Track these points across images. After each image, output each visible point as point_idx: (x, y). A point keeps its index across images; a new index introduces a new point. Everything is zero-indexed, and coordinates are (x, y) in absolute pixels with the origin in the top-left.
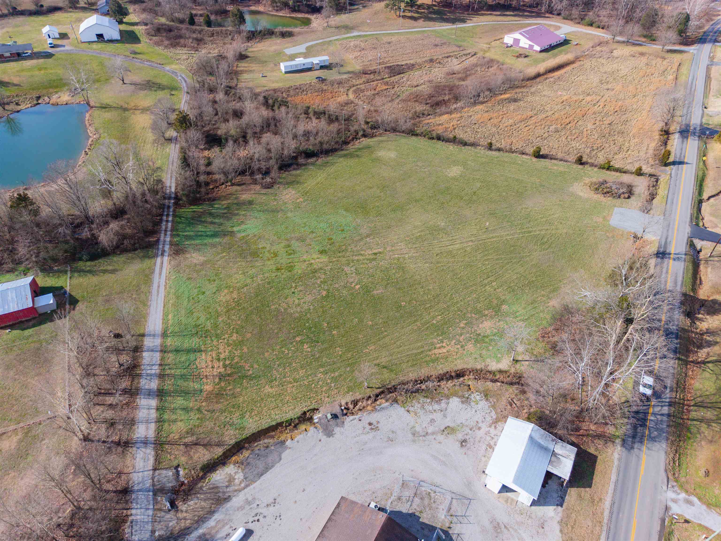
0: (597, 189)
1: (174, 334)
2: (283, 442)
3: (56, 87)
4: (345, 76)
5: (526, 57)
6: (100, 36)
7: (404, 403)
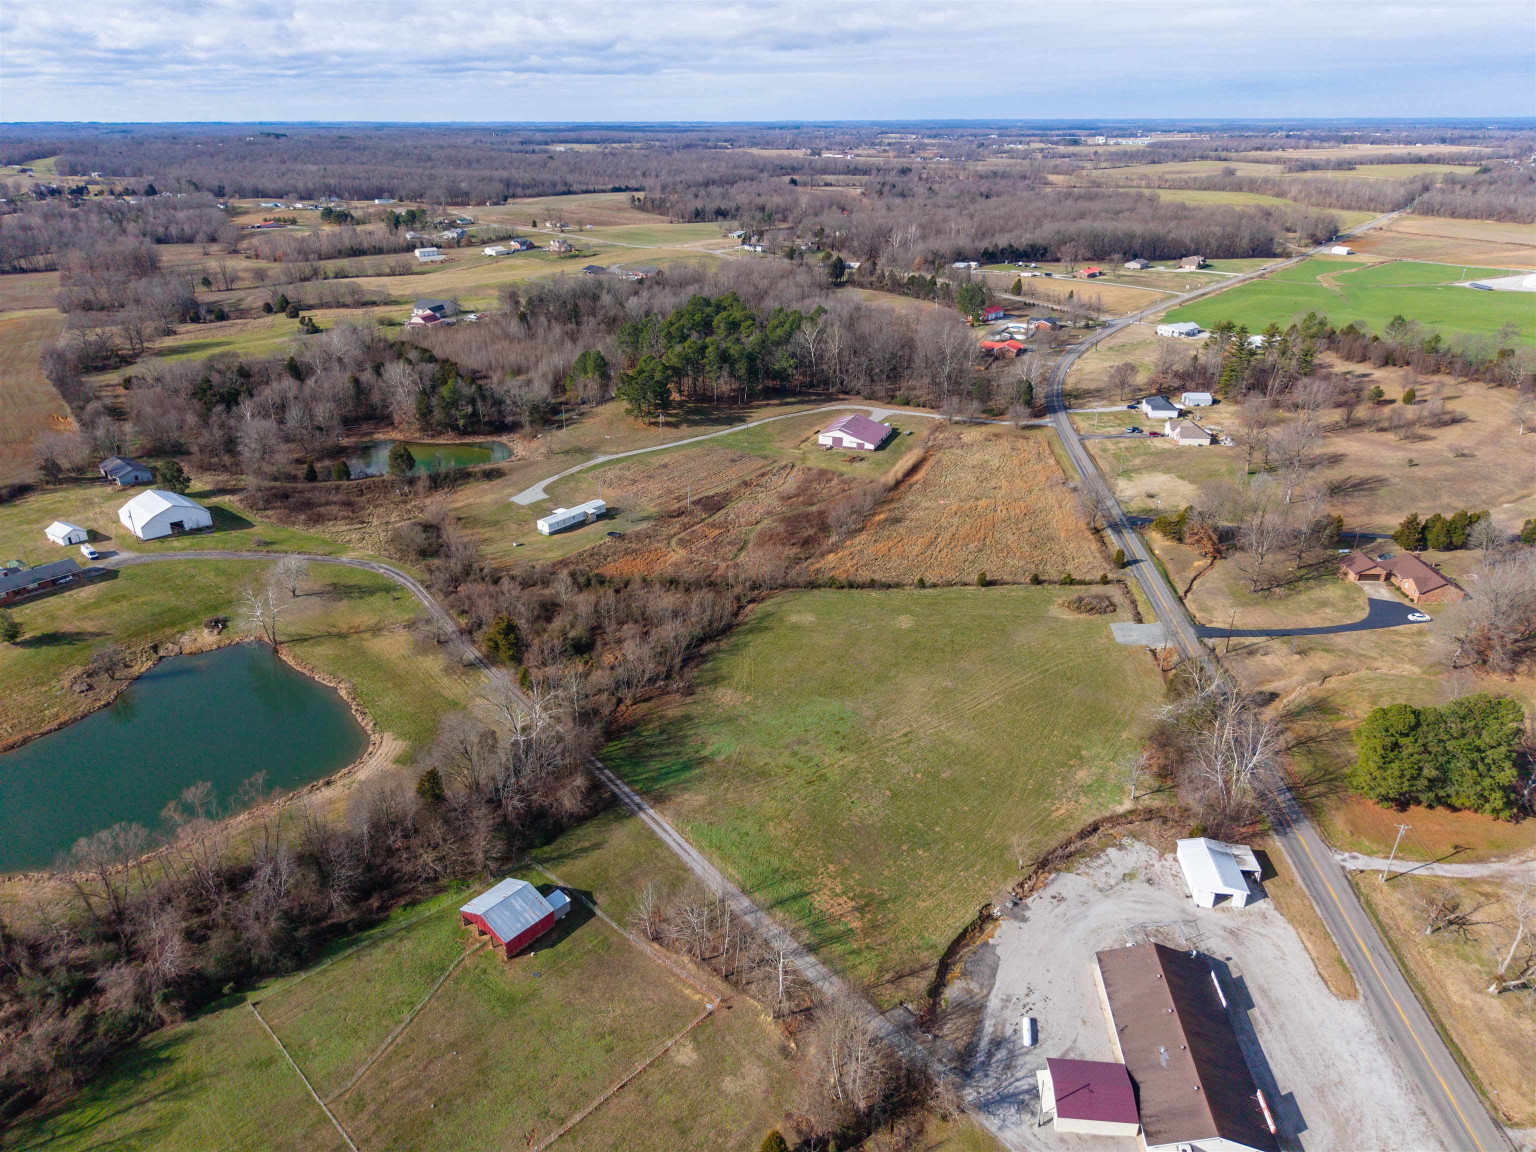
0: (1079, 608)
1: (758, 887)
2: (986, 944)
3: (173, 624)
4: (644, 525)
5: (862, 459)
6: (177, 527)
7: (1068, 870)
